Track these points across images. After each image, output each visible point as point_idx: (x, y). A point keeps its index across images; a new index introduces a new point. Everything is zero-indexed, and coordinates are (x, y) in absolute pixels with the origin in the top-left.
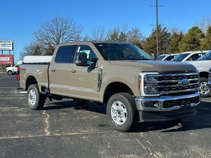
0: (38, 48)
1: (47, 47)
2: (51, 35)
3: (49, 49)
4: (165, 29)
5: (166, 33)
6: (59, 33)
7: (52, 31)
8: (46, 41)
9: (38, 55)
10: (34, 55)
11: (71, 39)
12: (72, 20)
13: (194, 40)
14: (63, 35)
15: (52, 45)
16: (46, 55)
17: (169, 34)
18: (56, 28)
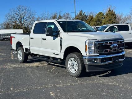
0: (8, 24)
1: (14, 24)
2: (16, 17)
3: (15, 25)
4: (85, 13)
5: (85, 16)
6: (21, 15)
7: (17, 14)
8: (13, 20)
9: (9, 29)
10: (6, 29)
11: (29, 19)
12: (29, 7)
13: (99, 20)
14: (24, 16)
15: (17, 23)
16: (13, 29)
17: (87, 16)
18: (19, 12)
